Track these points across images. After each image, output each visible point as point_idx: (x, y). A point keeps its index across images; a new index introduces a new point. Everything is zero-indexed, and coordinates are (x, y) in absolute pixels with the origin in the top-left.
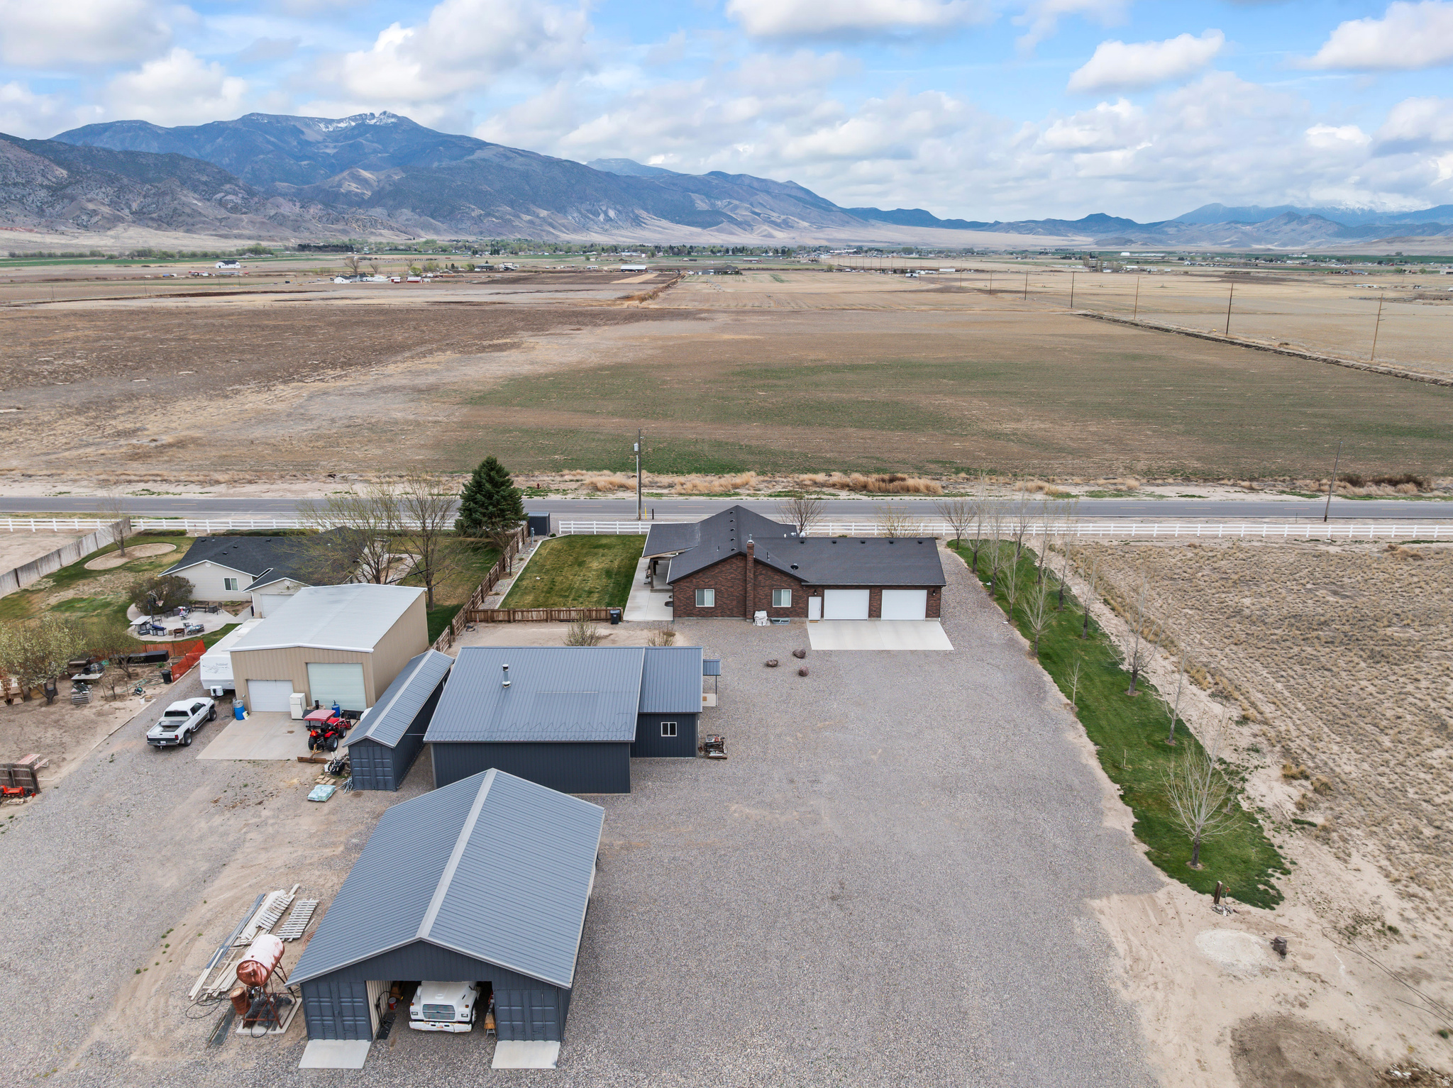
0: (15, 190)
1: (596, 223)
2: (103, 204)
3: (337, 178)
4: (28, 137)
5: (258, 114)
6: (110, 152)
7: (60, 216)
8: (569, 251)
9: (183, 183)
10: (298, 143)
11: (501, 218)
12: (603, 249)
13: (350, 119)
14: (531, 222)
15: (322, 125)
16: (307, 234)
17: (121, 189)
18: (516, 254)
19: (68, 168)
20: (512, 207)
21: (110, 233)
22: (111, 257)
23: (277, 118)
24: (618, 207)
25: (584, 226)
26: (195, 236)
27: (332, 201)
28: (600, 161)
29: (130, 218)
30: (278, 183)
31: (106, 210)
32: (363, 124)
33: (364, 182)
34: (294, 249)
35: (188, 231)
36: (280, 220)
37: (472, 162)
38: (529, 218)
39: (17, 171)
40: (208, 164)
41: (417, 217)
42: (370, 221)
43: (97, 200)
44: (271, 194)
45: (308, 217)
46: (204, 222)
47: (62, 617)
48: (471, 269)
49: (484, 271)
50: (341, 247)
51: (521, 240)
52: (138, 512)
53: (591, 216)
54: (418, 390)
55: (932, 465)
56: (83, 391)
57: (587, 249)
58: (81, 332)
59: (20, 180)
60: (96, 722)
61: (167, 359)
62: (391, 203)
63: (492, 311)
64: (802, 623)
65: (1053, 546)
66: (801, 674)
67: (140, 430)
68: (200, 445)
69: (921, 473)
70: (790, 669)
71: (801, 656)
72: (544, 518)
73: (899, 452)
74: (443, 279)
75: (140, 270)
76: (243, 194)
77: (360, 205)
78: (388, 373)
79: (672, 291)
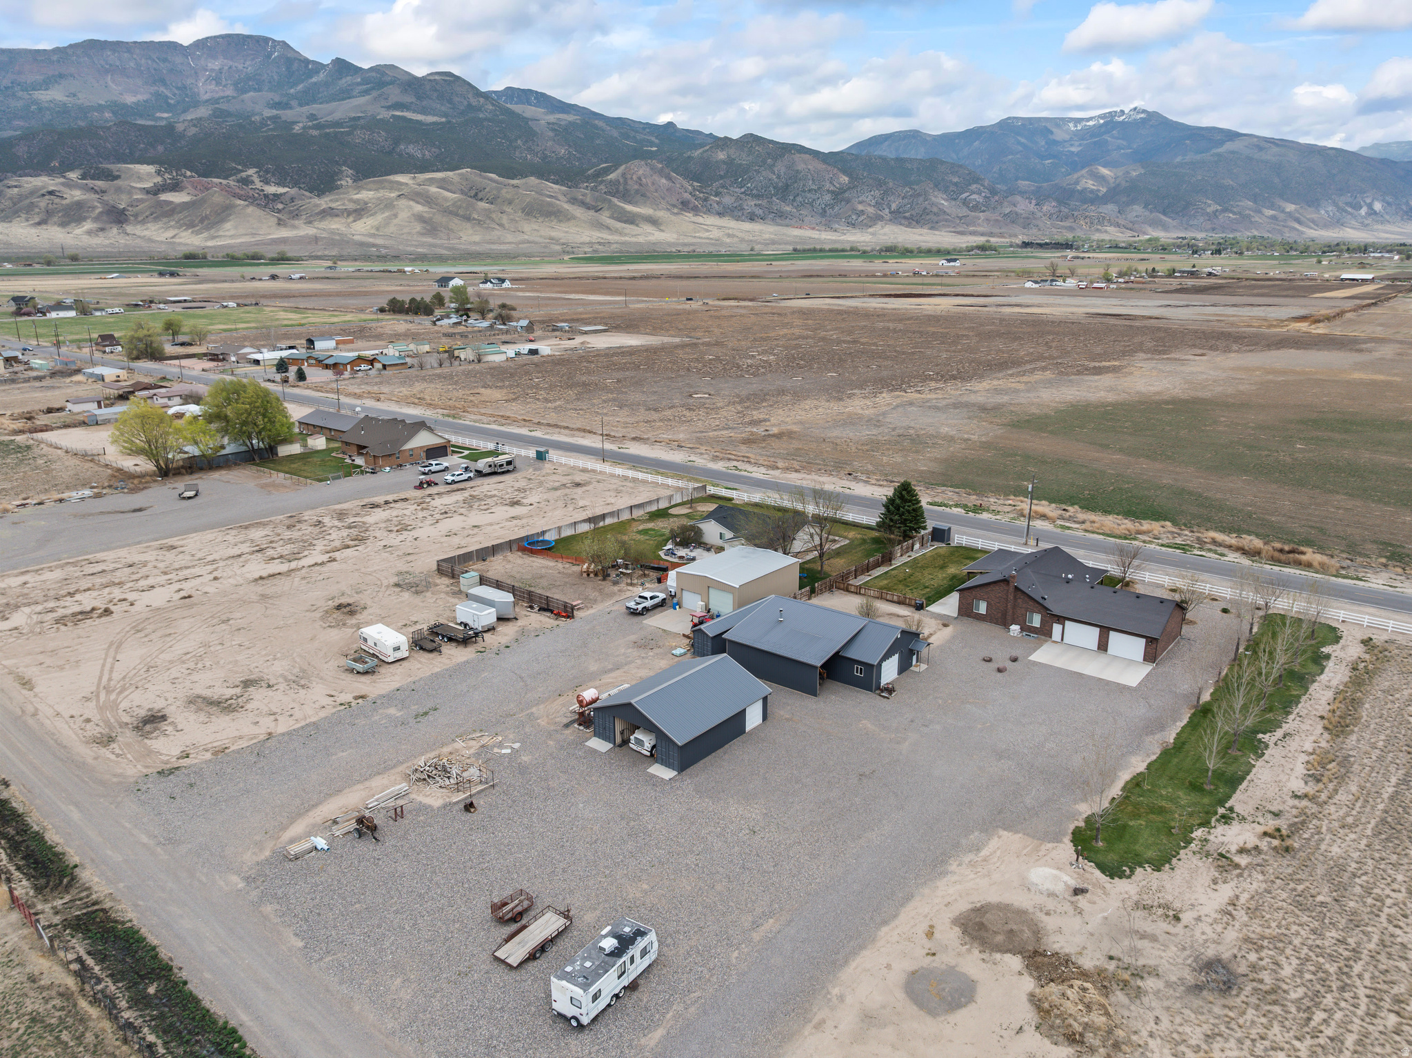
0: (809, 195)
1: (1355, 217)
2: (870, 205)
3: (1075, 176)
4: (825, 149)
5: (1014, 117)
6: (884, 159)
7: (837, 216)
8: (1305, 251)
9: (936, 185)
10: (1046, 143)
11: (1240, 213)
12: (1348, 249)
13: (1100, 117)
14: (1274, 218)
15: (1071, 125)
16: (1034, 231)
17: (886, 193)
18: (1241, 253)
19: (850, 175)
20: (1255, 201)
21: (870, 230)
22: (864, 252)
23: (1030, 120)
24: (1389, 199)
25: (1338, 222)
26: (936, 232)
27: (1068, 200)
28: (1376, 146)
29: (889, 217)
30: (1020, 182)
31: (871, 210)
32: (1112, 121)
33: (1101, 179)
34: (1018, 246)
35: (931, 228)
36: (1012, 218)
37: (1219, 155)
38: (1271, 212)
39: (813, 180)
40: (960, 166)
41: (1147, 213)
42: (1098, 218)
43: (865, 202)
44: (1011, 192)
45: (1039, 214)
46: (946, 220)
47: (639, 537)
48: (1171, 273)
49: (1182, 277)
50: (1062, 245)
51: (1254, 237)
52: (717, 481)
53: (1349, 209)
54: (983, 408)
55: (1369, 546)
56: (755, 385)
57: (1330, 248)
58: (792, 331)
59: (814, 187)
60: (615, 594)
61: (828, 361)
62: (1124, 199)
63: (1138, 328)
64: (1046, 641)
65: (1371, 639)
66: (999, 670)
67: (765, 420)
68: (791, 438)
69: (1342, 551)
70: (996, 666)
71: (1014, 660)
72: (944, 530)
73: (1357, 527)
74: (1130, 285)
75: (878, 265)
76: (986, 193)
77: (1092, 202)
78: (977, 388)
79: (1373, 310)
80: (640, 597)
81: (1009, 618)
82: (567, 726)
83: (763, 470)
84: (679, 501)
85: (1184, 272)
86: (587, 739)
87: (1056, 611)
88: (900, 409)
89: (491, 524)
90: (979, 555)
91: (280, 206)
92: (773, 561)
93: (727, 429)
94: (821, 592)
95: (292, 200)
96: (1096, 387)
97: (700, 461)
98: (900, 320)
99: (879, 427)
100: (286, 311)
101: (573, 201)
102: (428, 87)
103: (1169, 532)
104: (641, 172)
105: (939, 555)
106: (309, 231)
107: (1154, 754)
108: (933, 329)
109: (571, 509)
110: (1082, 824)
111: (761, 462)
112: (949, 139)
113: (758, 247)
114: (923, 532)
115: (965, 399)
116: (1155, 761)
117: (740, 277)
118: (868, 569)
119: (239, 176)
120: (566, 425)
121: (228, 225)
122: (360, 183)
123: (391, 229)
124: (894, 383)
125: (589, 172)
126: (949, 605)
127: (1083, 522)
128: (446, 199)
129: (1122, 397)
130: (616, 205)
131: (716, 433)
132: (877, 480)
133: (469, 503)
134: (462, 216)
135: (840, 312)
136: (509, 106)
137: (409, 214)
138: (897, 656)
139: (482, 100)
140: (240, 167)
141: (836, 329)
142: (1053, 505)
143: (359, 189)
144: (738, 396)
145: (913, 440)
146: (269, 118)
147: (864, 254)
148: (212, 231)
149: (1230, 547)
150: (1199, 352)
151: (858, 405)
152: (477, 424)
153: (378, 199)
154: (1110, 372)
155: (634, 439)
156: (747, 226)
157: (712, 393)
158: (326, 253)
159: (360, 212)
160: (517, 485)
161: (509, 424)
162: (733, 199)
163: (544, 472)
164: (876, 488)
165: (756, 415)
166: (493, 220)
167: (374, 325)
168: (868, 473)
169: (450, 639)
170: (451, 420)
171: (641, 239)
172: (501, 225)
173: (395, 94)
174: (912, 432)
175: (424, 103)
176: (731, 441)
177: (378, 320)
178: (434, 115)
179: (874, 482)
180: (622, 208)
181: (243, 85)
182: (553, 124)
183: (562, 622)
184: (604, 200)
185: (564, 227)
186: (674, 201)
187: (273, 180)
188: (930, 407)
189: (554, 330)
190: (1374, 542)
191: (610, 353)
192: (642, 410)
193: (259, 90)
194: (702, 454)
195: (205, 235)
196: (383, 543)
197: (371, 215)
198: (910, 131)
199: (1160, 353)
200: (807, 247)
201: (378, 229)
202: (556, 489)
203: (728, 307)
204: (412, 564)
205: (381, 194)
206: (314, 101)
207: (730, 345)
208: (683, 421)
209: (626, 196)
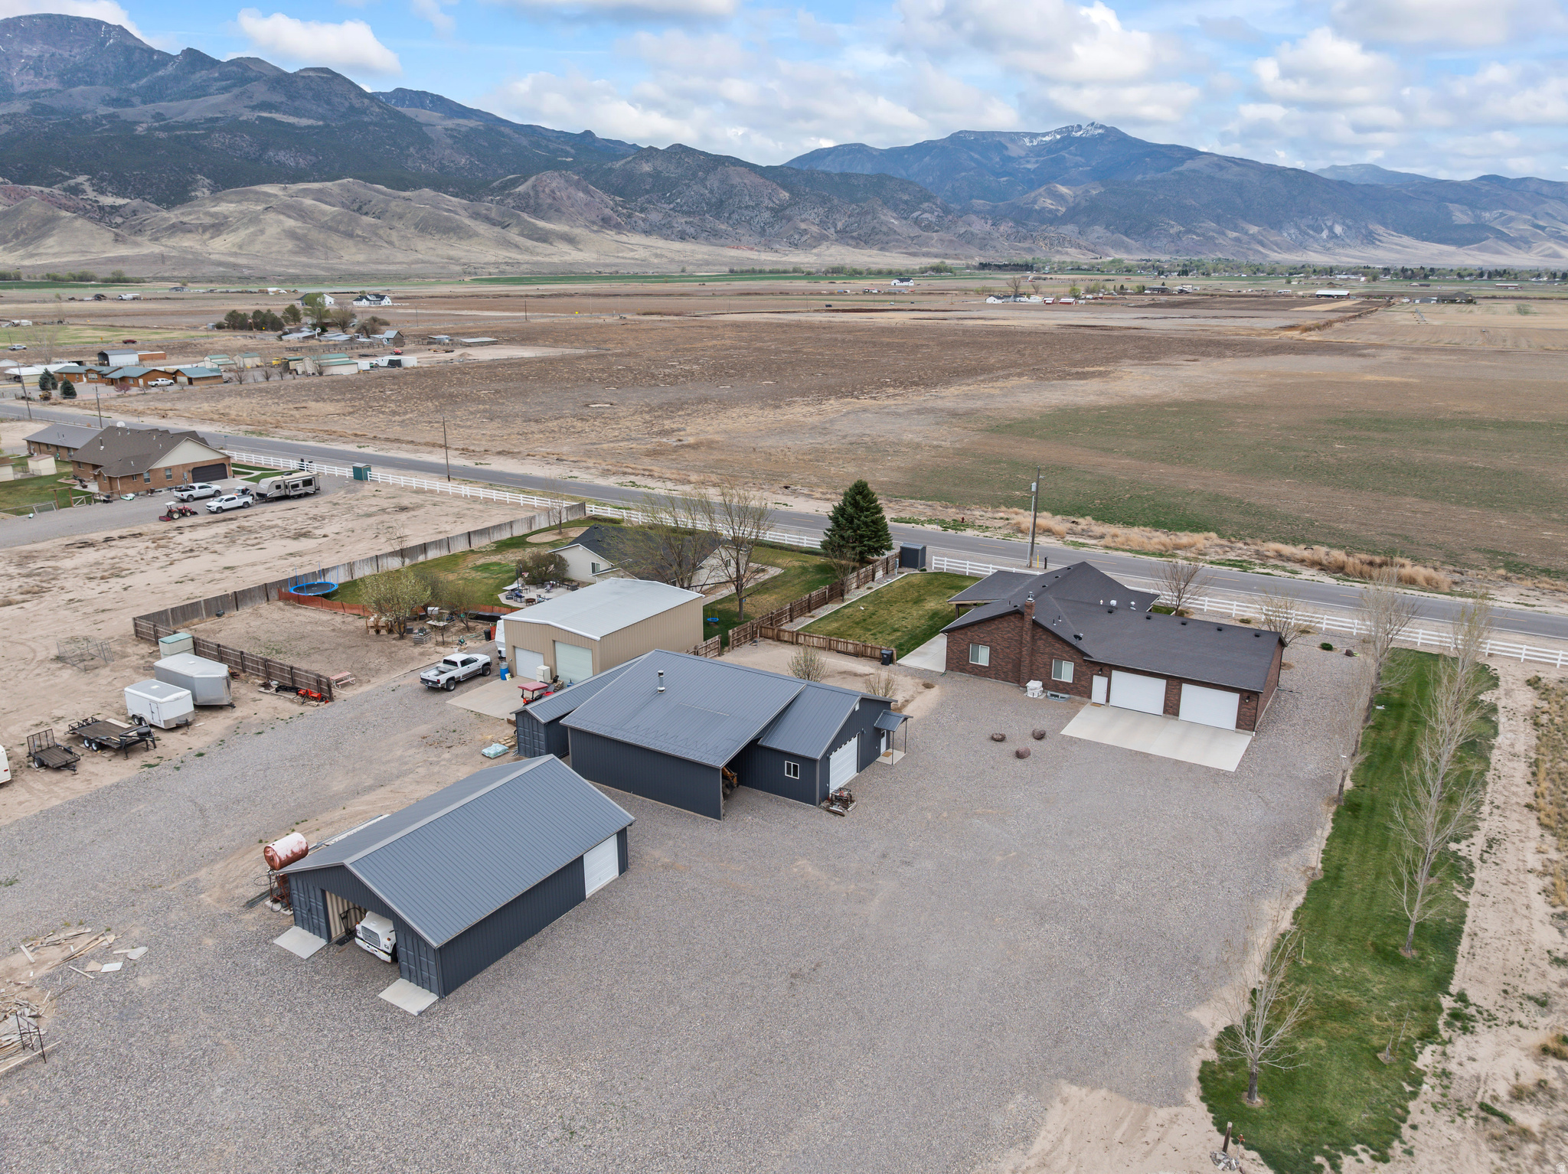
0: (746, 212)
1: (1316, 240)
2: (814, 224)
3: (1033, 195)
5: (966, 132)
6: (828, 174)
7: (777, 235)
8: (1272, 273)
9: (885, 203)
10: (1001, 159)
11: (1203, 235)
12: (1315, 271)
13: (1057, 132)
14: (1237, 240)
15: (1027, 140)
16: (992, 252)
17: (830, 210)
18: (1208, 275)
19: (790, 190)
20: (1218, 223)
21: (815, 251)
22: (809, 273)
23: (984, 135)
24: (1349, 222)
25: (1300, 245)
26: (887, 254)
27: (1026, 220)
28: (1334, 168)
29: (834, 236)
30: (974, 201)
31: (815, 229)
32: (1069, 137)
33: (1059, 198)
34: (975, 268)
35: (882, 249)
36: (968, 239)
37: (1180, 173)
38: (1235, 234)
39: (750, 196)
40: (911, 183)
41: (1109, 234)
42: (1058, 239)
43: (809, 221)
44: (965, 211)
45: (996, 235)
46: (897, 241)
47: (474, 575)
48: (1141, 290)
49: (1152, 294)
50: (1021, 266)
51: (1219, 259)
52: (605, 500)
53: (1311, 232)
54: (954, 414)
55: (1474, 556)
56: (672, 394)
57: (1294, 271)
58: (723, 342)
59: (751, 203)
60: (412, 659)
61: (764, 370)
62: (1084, 220)
63: (1117, 337)
64: (1083, 704)
65: (1540, 679)
66: (1019, 755)
67: (679, 430)
68: (712, 448)
69: (1443, 563)
70: (1015, 749)
71: (1040, 736)
72: (917, 551)
73: (1448, 534)
74: (1100, 301)
75: (824, 286)
76: (938, 212)
77: (1051, 222)
78: (943, 394)
79: (1359, 321)
80: (446, 662)
81: (1025, 670)
82: (251, 904)
83: (670, 485)
84: (545, 525)
85: (1154, 289)
86: (283, 930)
87: (1098, 657)
88: (852, 416)
89: (253, 564)
90: (967, 583)
91: (119, 220)
92: (664, 597)
93: (628, 440)
94: (739, 643)
95: (135, 212)
96: (1083, 391)
97: (583, 477)
98: (850, 332)
99: (825, 434)
100: (94, 329)
101: (476, 216)
102: (301, 85)
103: (1217, 545)
104: (554, 185)
105: (911, 585)
106: (156, 249)
107: (1298, 892)
108: (888, 340)
109: (383, 540)
110: (1212, 1055)
111: (667, 476)
112: (897, 154)
113: (689, 269)
114: (888, 554)
115: (930, 404)
116: (1304, 906)
117: (667, 295)
118: (809, 607)
119: (66, 184)
120: (410, 439)
121: (50, 241)
122: (219, 194)
123: (257, 247)
124: (843, 389)
125: (495, 184)
126: (933, 654)
127: (1102, 537)
128: (324, 213)
129: (1115, 401)
130: (526, 221)
131: (612, 445)
132: (823, 493)
133: (231, 538)
134: (342, 233)
135: (780, 325)
136: (399, 109)
137: (279, 230)
138: (854, 741)
139: (366, 101)
140: (67, 173)
141: (775, 340)
142: (1059, 517)
143: (217, 201)
144: (648, 405)
145: (868, 448)
146: (105, 117)
147: (809, 275)
148: (31, 248)
149: (1302, 561)
150: (1190, 357)
151: (799, 412)
152: (289, 441)
153: (241, 212)
154: (1095, 377)
155: (500, 453)
156: (677, 245)
157: (615, 402)
158: (176, 274)
159: (218, 227)
160: (313, 512)
161: (333, 440)
162: (661, 216)
163: (359, 495)
164: (822, 503)
165: (668, 424)
166: (381, 237)
167: (202, 341)
168: (811, 486)
169: (102, 747)
170: (254, 437)
171: (556, 259)
172: (391, 243)
173: (260, 92)
174: (866, 439)
175: (297, 103)
176: (632, 454)
177: (208, 337)
178: (309, 118)
179: (818, 495)
180: (533, 224)
181: (70, 77)
182: (452, 130)
183: (312, 709)
184: (512, 215)
185: (464, 245)
186: (593, 217)
187: (110, 189)
188: (888, 413)
189: (429, 343)
190: (1477, 550)
191: (492, 366)
192: (519, 421)
193: (92, 84)
194: (588, 468)
195: (21, 252)
196: (70, 596)
197: (233, 231)
198: (855, 145)
199: (1148, 359)
200: (744, 268)
201: (240, 247)
202: (369, 515)
203: (648, 322)
204: (100, 626)
205: (244, 206)
206: (161, 98)
207: (646, 355)
208: (569, 432)
209: (537, 211)
